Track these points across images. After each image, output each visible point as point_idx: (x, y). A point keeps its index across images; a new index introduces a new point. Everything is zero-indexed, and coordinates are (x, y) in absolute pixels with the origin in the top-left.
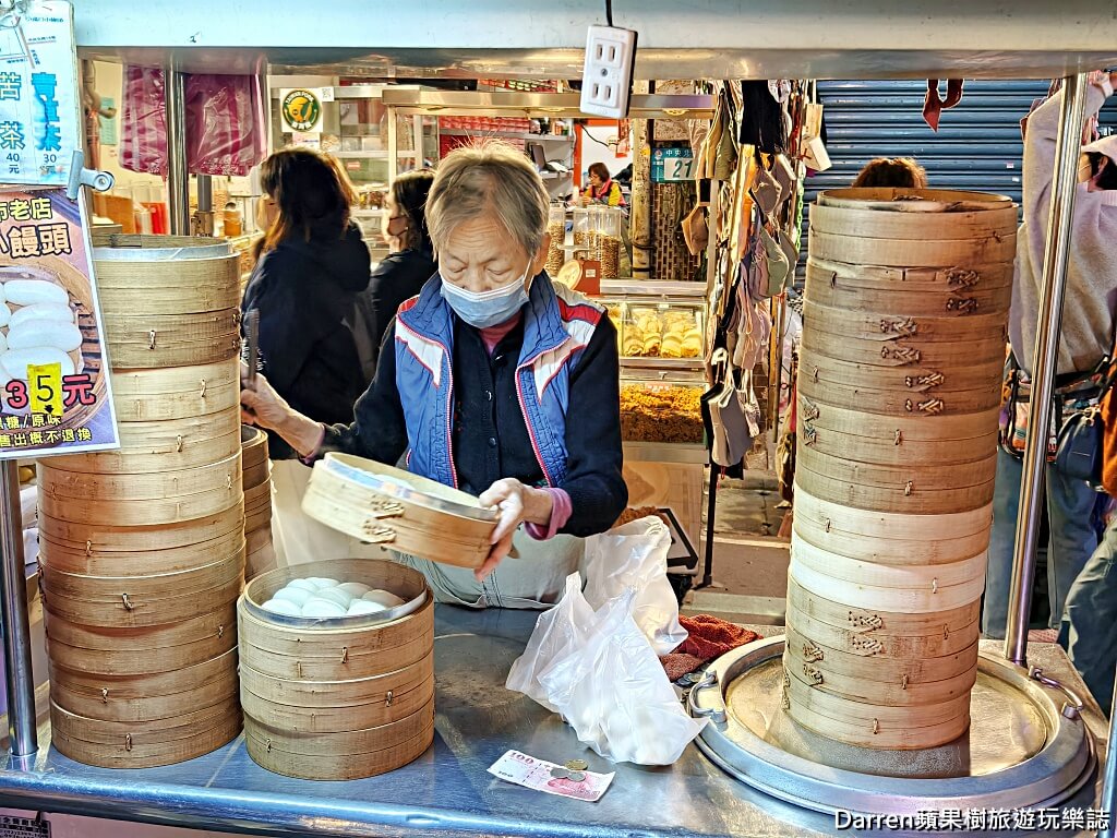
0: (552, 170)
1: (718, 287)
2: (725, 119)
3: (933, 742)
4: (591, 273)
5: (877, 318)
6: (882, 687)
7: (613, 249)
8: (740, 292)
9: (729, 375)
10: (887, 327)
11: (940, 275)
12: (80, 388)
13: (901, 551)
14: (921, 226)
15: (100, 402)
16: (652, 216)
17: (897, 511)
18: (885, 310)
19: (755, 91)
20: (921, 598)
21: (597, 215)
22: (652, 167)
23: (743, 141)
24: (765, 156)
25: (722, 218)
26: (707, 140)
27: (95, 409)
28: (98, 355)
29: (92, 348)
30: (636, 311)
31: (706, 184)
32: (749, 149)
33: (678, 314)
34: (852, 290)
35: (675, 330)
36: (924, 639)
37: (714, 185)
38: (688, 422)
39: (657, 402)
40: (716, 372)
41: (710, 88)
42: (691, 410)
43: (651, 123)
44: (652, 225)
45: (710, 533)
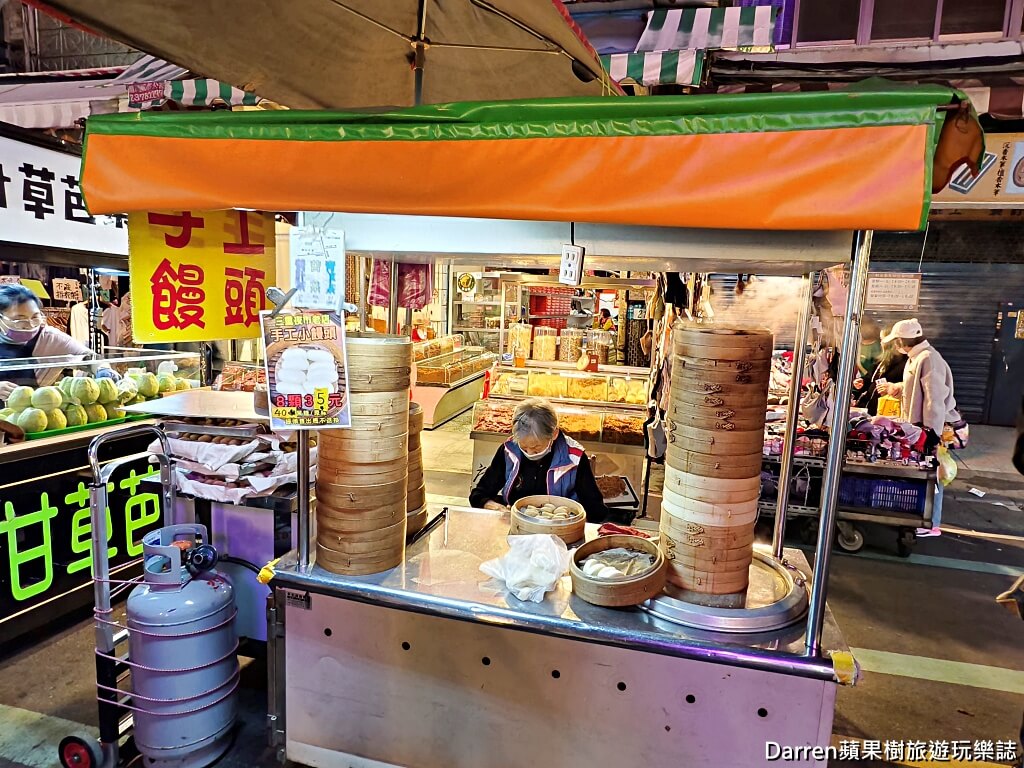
0: (584, 313)
1: (655, 370)
2: (660, 291)
3: (728, 591)
4: (593, 361)
5: (702, 383)
6: (703, 562)
7: (606, 350)
8: (664, 372)
9: (658, 413)
10: (707, 388)
11: (733, 364)
12: (336, 399)
13: (713, 496)
14: (723, 341)
15: (344, 406)
16: (627, 336)
17: (711, 477)
18: (707, 380)
19: (673, 277)
20: (723, 520)
21: (598, 334)
22: (628, 313)
23: (666, 301)
24: (677, 309)
25: (658, 339)
26: (651, 301)
27: (342, 409)
28: (345, 385)
29: (342, 382)
30: (615, 380)
31: (651, 321)
32: (669, 306)
33: (636, 382)
34: (691, 369)
35: (633, 390)
36: (723, 539)
37: (655, 322)
38: (636, 434)
39: (622, 425)
40: (652, 411)
41: (654, 277)
42: (638, 429)
43: (627, 292)
44: (627, 340)
45: (646, 492)
